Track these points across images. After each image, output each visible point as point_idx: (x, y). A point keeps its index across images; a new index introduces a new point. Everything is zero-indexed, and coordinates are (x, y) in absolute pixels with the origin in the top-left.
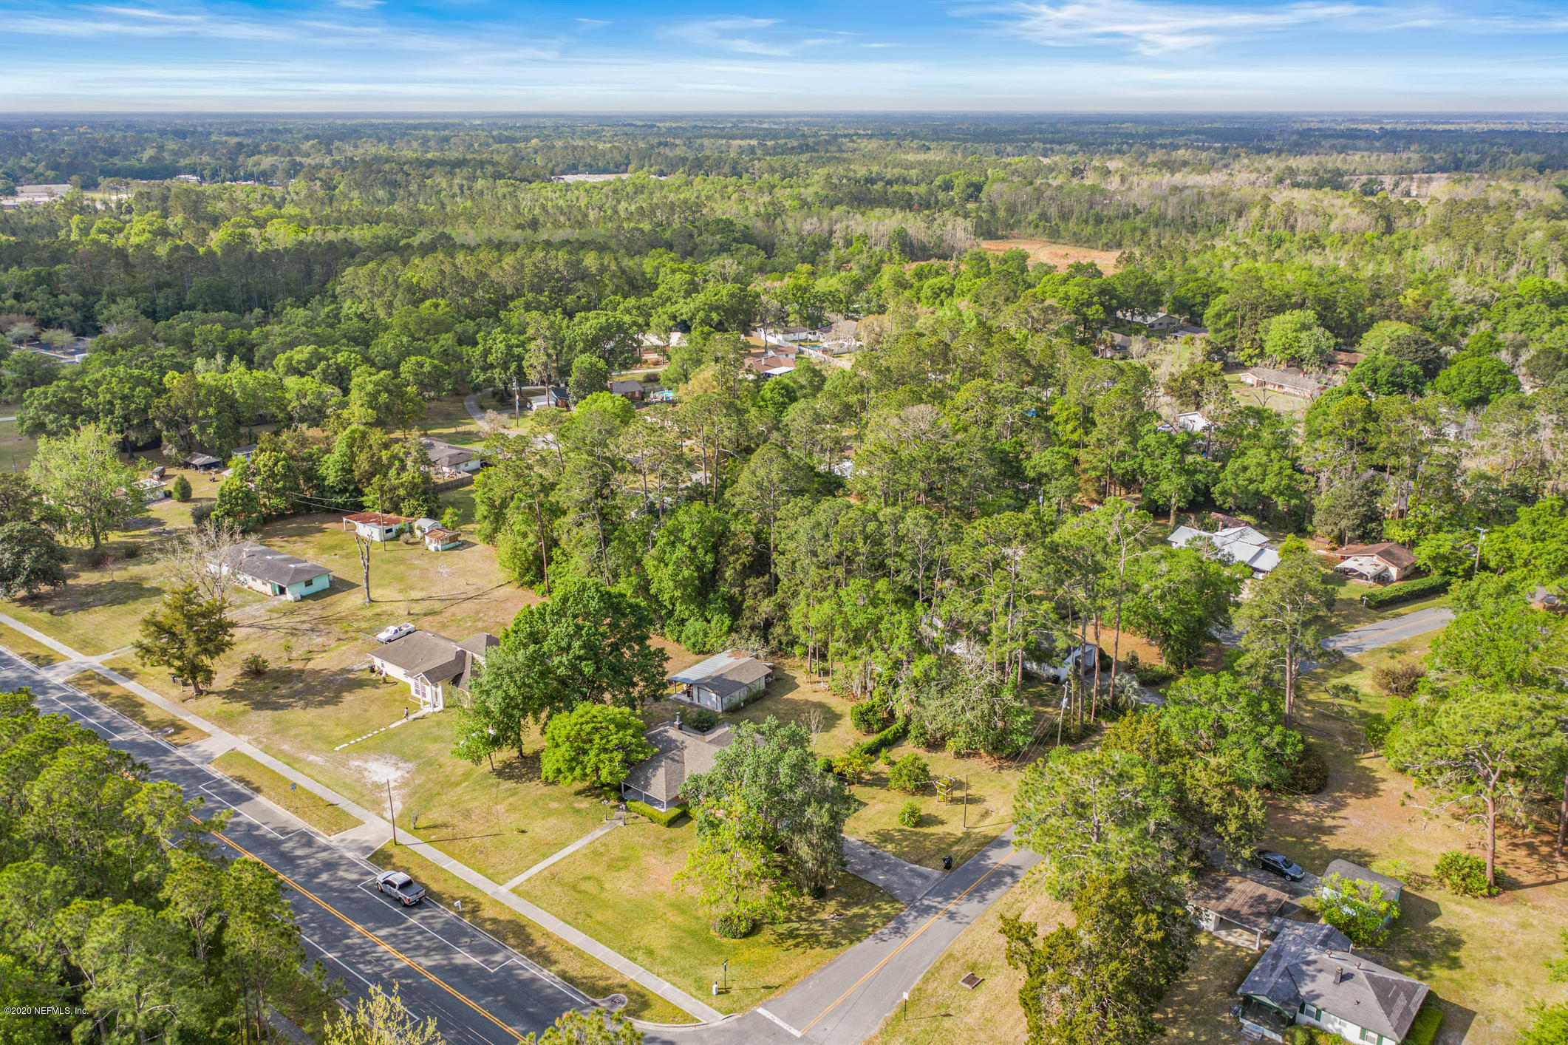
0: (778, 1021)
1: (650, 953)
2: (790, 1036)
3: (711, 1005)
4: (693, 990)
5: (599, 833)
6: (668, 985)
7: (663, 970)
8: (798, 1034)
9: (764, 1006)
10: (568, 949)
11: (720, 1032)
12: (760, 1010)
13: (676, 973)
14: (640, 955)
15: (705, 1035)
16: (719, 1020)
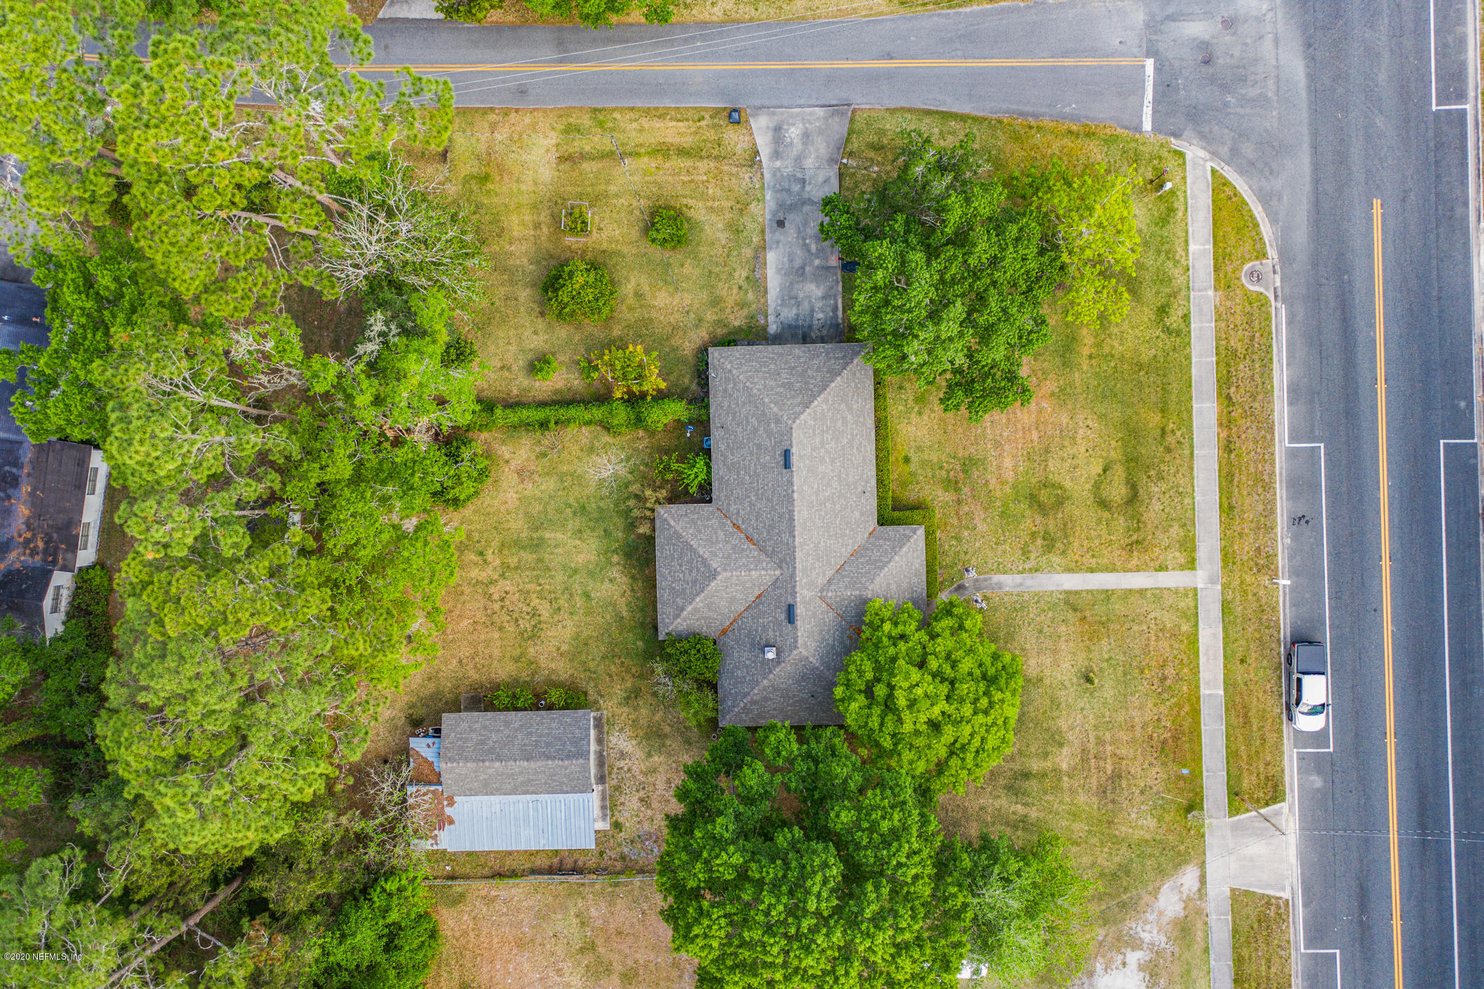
0: (1149, 95)
1: (1163, 311)
2: (1158, 70)
3: (1184, 178)
4: (1180, 214)
5: (1009, 581)
6: (1192, 247)
7: (1176, 272)
8: (1150, 64)
9: (1138, 129)
10: (1229, 398)
11: (1207, 140)
12: (1147, 126)
13: (1170, 255)
14: (1173, 320)
15: (1224, 150)
16: (1194, 152)
